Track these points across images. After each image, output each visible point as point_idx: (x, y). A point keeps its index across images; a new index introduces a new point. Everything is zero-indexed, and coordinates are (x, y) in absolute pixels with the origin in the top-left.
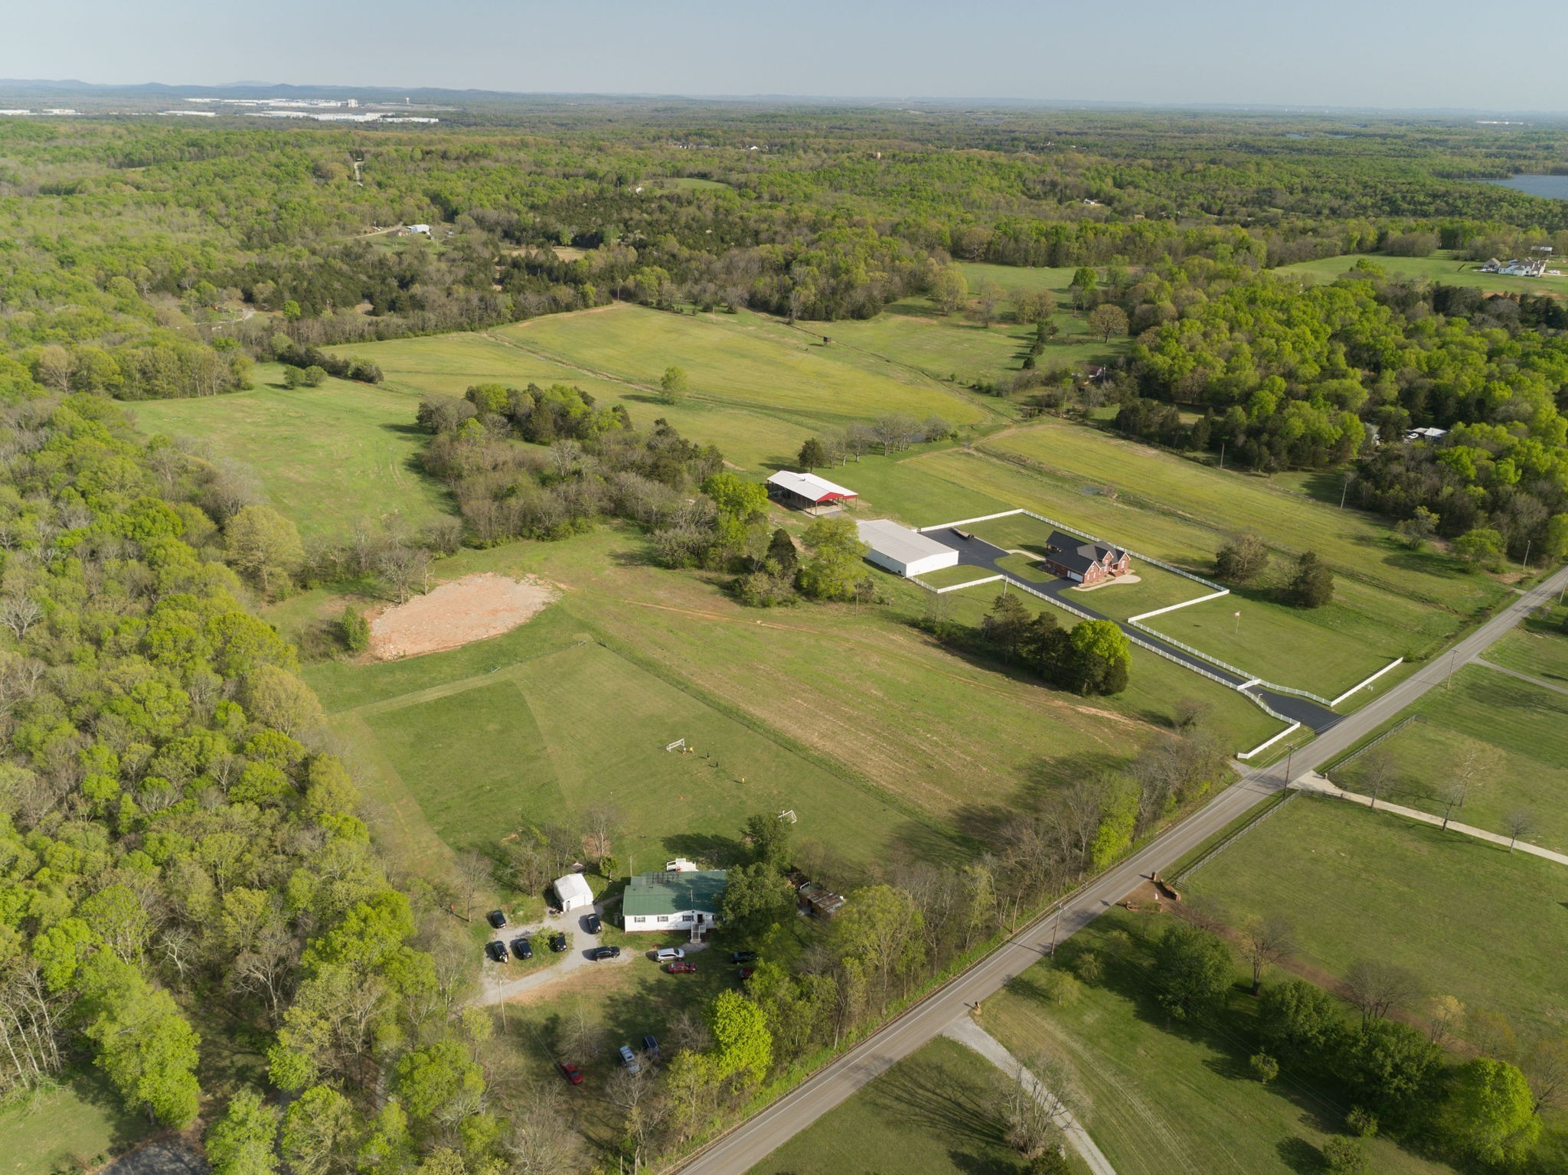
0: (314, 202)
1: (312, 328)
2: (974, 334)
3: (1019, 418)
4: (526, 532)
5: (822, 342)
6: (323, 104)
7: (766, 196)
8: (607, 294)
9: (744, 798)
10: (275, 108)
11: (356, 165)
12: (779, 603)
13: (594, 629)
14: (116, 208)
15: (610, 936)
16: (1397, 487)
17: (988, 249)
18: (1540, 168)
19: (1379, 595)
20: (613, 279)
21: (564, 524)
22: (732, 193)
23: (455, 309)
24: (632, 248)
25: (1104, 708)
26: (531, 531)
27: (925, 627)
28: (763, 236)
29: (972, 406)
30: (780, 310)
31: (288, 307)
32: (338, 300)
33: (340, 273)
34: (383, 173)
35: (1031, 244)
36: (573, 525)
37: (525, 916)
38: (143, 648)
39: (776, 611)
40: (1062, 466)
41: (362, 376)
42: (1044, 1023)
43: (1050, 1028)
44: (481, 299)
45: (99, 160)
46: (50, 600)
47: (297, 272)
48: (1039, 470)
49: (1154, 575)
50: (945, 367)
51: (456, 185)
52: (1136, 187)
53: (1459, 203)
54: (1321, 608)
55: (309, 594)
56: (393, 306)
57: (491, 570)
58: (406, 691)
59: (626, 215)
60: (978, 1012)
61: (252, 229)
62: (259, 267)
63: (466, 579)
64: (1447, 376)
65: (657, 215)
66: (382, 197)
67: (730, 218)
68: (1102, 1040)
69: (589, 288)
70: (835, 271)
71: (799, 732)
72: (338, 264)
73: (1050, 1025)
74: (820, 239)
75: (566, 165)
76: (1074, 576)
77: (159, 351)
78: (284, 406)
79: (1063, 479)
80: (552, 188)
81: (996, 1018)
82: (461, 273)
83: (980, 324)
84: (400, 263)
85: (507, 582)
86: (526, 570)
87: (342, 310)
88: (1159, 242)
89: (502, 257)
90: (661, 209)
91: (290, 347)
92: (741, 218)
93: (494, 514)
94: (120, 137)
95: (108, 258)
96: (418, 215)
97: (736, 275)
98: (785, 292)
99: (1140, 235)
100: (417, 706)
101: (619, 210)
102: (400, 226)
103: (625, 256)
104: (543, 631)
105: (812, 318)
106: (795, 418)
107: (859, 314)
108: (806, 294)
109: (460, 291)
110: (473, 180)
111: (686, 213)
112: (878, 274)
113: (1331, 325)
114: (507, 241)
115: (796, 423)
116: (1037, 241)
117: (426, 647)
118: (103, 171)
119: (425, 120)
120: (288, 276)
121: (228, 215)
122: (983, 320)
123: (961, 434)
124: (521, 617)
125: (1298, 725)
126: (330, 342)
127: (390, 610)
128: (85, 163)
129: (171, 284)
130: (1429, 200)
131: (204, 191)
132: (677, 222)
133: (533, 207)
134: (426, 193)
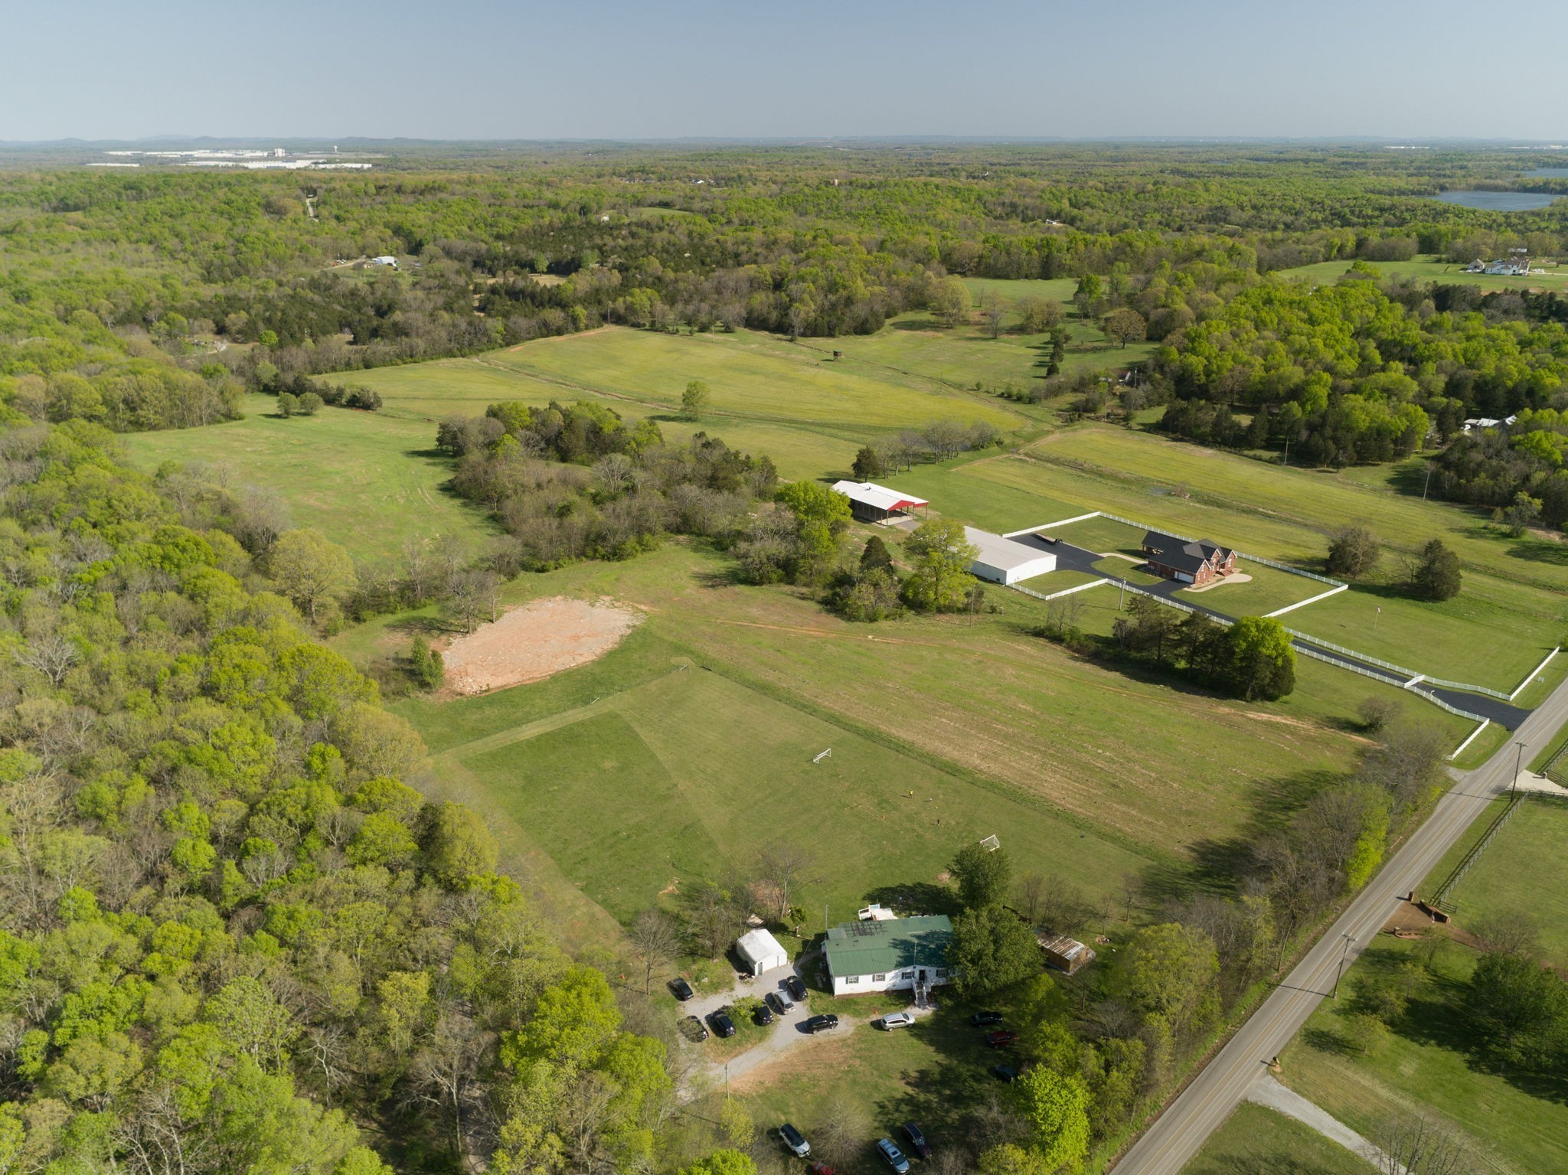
0: (273, 236)
1: (298, 355)
2: (984, 345)
3: (1059, 423)
4: (590, 553)
5: (832, 357)
6: (248, 154)
7: (736, 221)
8: (597, 317)
9: (921, 831)
10: (199, 159)
11: (308, 201)
12: (887, 617)
13: (692, 653)
14: (65, 245)
15: (818, 1002)
16: (1483, 475)
17: (979, 263)
18: (1463, 185)
19: (1503, 584)
20: (599, 302)
21: (631, 542)
22: (700, 219)
23: (444, 334)
24: (616, 272)
25: (1276, 714)
26: (595, 551)
27: (1051, 635)
28: (744, 258)
29: (1007, 414)
30: (781, 328)
31: (265, 338)
32: (316, 330)
33: (313, 305)
34: (339, 208)
35: (1023, 256)
36: (640, 543)
37: (712, 983)
38: (208, 690)
39: (884, 625)
40: (1124, 468)
41: (359, 403)
42: (1357, 1078)
43: (1366, 1083)
44: (470, 324)
45: (33, 205)
46: (86, 641)
47: (269, 304)
48: (1098, 474)
49: (1265, 575)
50: (969, 377)
51: (418, 218)
52: (1093, 207)
53: (1407, 215)
54: (1450, 600)
55: (362, 627)
56: (375, 333)
57: (559, 593)
58: (499, 729)
59: (598, 241)
60: (1278, 1069)
61: (211, 263)
62: (227, 298)
63: (535, 603)
64: (1489, 368)
65: (630, 241)
66: (342, 229)
67: (707, 242)
68: (1433, 1095)
69: (580, 310)
70: (832, 287)
71: (956, 754)
72: (309, 295)
73: (1365, 1080)
74: (808, 257)
75: (525, 196)
76: (1183, 577)
77: (145, 380)
78: (282, 435)
79: (1124, 481)
80: (516, 219)
81: (1301, 1076)
82: (440, 300)
83: (990, 336)
84: (373, 293)
85: (580, 606)
86: (599, 592)
87: (322, 338)
88: (1149, 251)
89: (477, 285)
90: (633, 235)
91: (276, 376)
92: (718, 241)
93: (555, 533)
94: (50, 184)
95: (66, 293)
96: (382, 247)
97: (727, 294)
98: (784, 309)
99: (1130, 245)
100: (517, 745)
101: (591, 237)
102: (362, 259)
103: (609, 280)
104: (636, 656)
105: (815, 334)
106: (828, 430)
107: (863, 329)
108: (805, 310)
109: (445, 317)
110: (434, 212)
111: (660, 238)
112: (877, 289)
113: (1352, 322)
114: (479, 270)
115: (832, 436)
116: (1029, 253)
117: (510, 679)
118: (41, 216)
119: (358, 166)
120: (260, 307)
121: (185, 250)
122: (992, 331)
123: (1007, 441)
124: (607, 643)
125: (1487, 722)
126: (316, 371)
127: (457, 641)
128: (18, 208)
129: (137, 317)
130: (1377, 213)
131: (155, 229)
132: (653, 246)
133: (499, 237)
134: (386, 225)
